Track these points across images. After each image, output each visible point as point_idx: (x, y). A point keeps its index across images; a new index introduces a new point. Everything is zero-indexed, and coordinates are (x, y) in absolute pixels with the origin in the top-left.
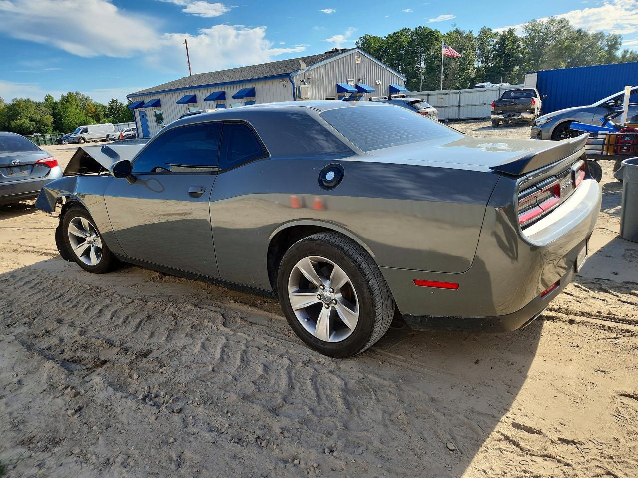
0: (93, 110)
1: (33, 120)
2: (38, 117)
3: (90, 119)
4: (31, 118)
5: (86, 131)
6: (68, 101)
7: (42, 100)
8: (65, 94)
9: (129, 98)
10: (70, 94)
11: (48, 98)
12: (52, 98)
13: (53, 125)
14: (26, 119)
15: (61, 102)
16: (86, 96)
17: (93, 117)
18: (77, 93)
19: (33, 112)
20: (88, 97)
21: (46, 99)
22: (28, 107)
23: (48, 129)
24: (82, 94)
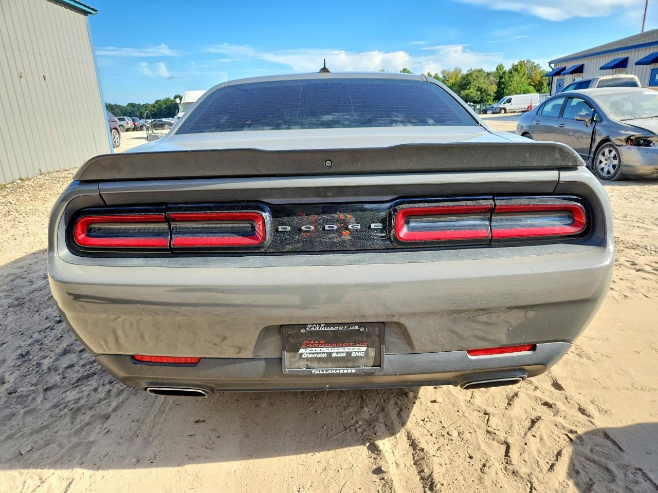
0: (539, 78)
1: (479, 89)
2: (484, 87)
3: (531, 88)
4: (479, 87)
5: (509, 101)
6: (516, 70)
7: (494, 70)
8: (516, 63)
9: (551, 65)
10: (521, 64)
11: (500, 67)
12: (503, 68)
13: (495, 95)
14: (474, 88)
15: (510, 72)
16: (536, 64)
17: (535, 86)
18: (528, 61)
19: (481, 81)
20: (538, 64)
21: (497, 69)
22: (478, 77)
23: (489, 99)
24: (533, 61)
